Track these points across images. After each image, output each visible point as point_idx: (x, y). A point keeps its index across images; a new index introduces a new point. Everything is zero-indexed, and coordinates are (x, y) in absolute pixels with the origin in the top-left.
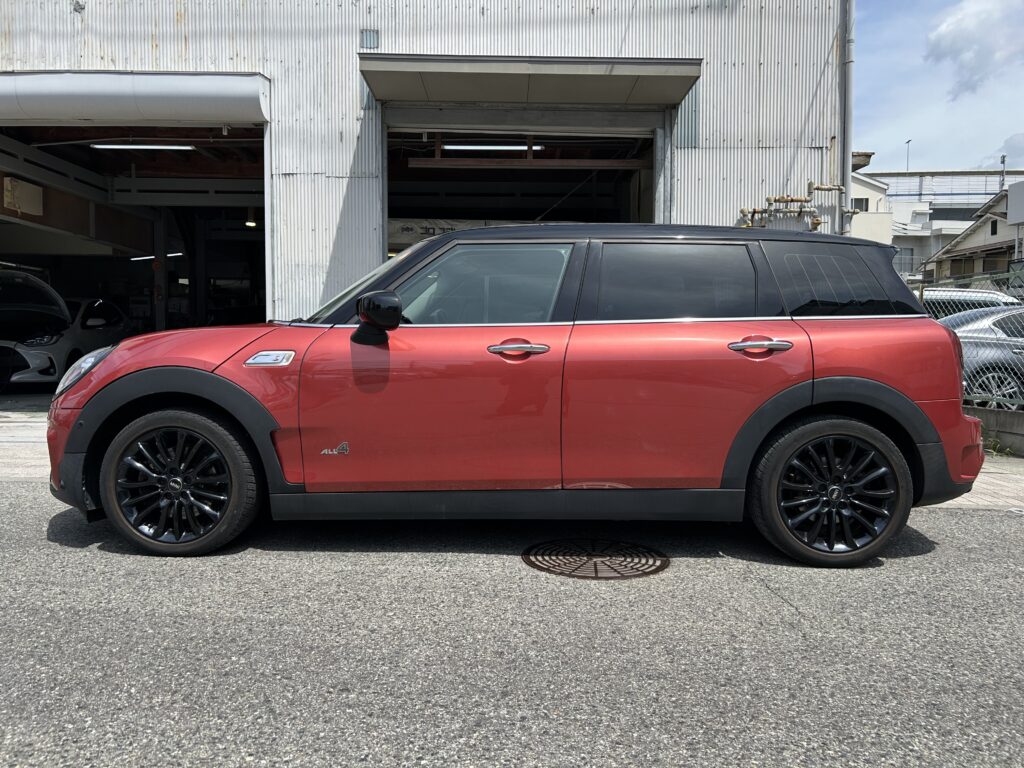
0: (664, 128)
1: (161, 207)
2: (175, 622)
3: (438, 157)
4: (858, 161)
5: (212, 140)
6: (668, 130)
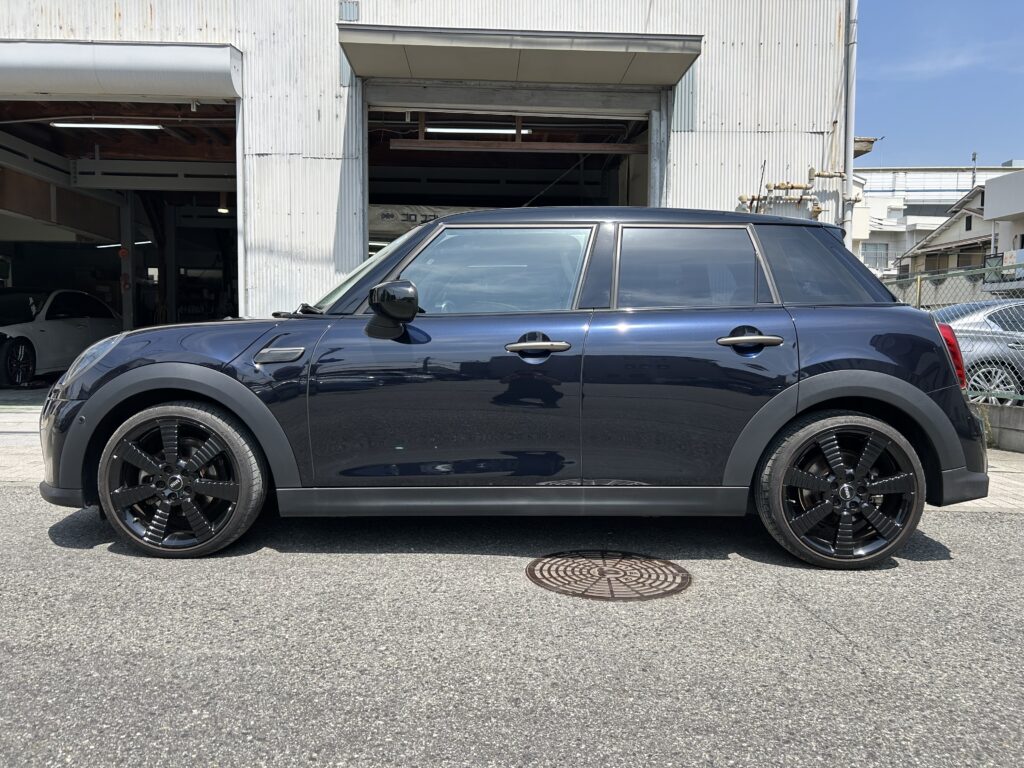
0: (660, 110)
1: (127, 191)
2: (126, 662)
3: (421, 139)
4: (861, 147)
5: (180, 119)
6: (664, 112)
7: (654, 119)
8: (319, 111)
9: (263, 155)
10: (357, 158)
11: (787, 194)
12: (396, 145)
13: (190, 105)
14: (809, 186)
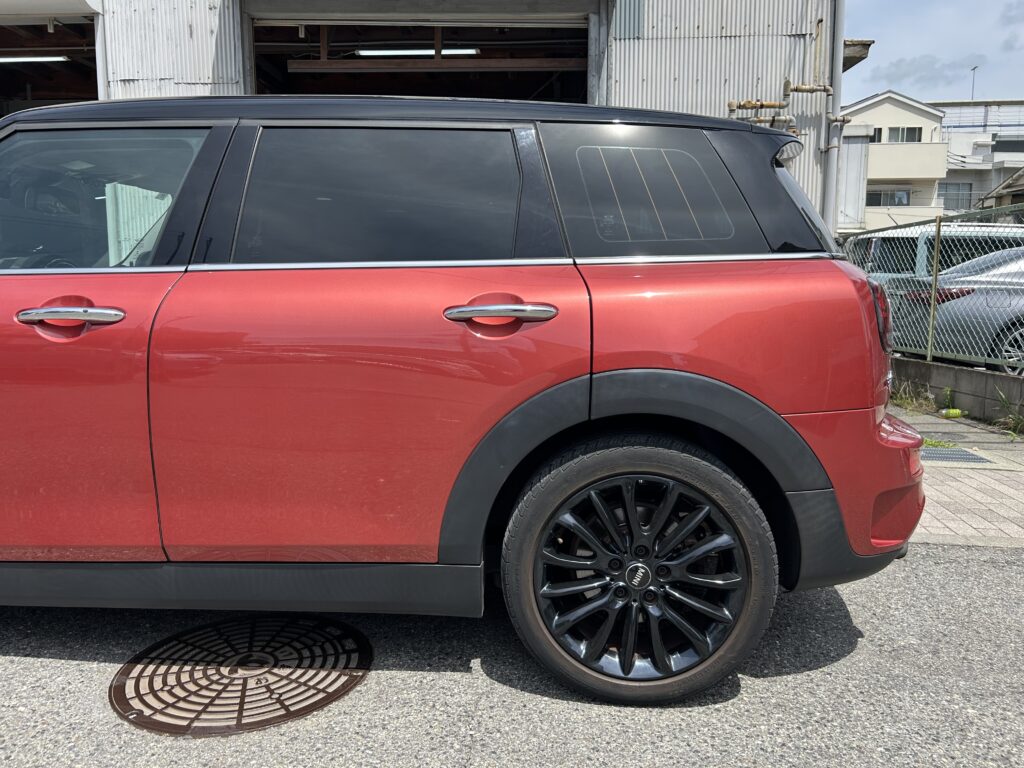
0: (598, 13)
3: (323, 59)
4: (851, 52)
6: (604, 16)
7: (591, 25)
8: (191, 26)
9: (129, 80)
10: (237, 82)
11: (756, 115)
12: (295, 67)
13: (46, 26)
14: (784, 103)
